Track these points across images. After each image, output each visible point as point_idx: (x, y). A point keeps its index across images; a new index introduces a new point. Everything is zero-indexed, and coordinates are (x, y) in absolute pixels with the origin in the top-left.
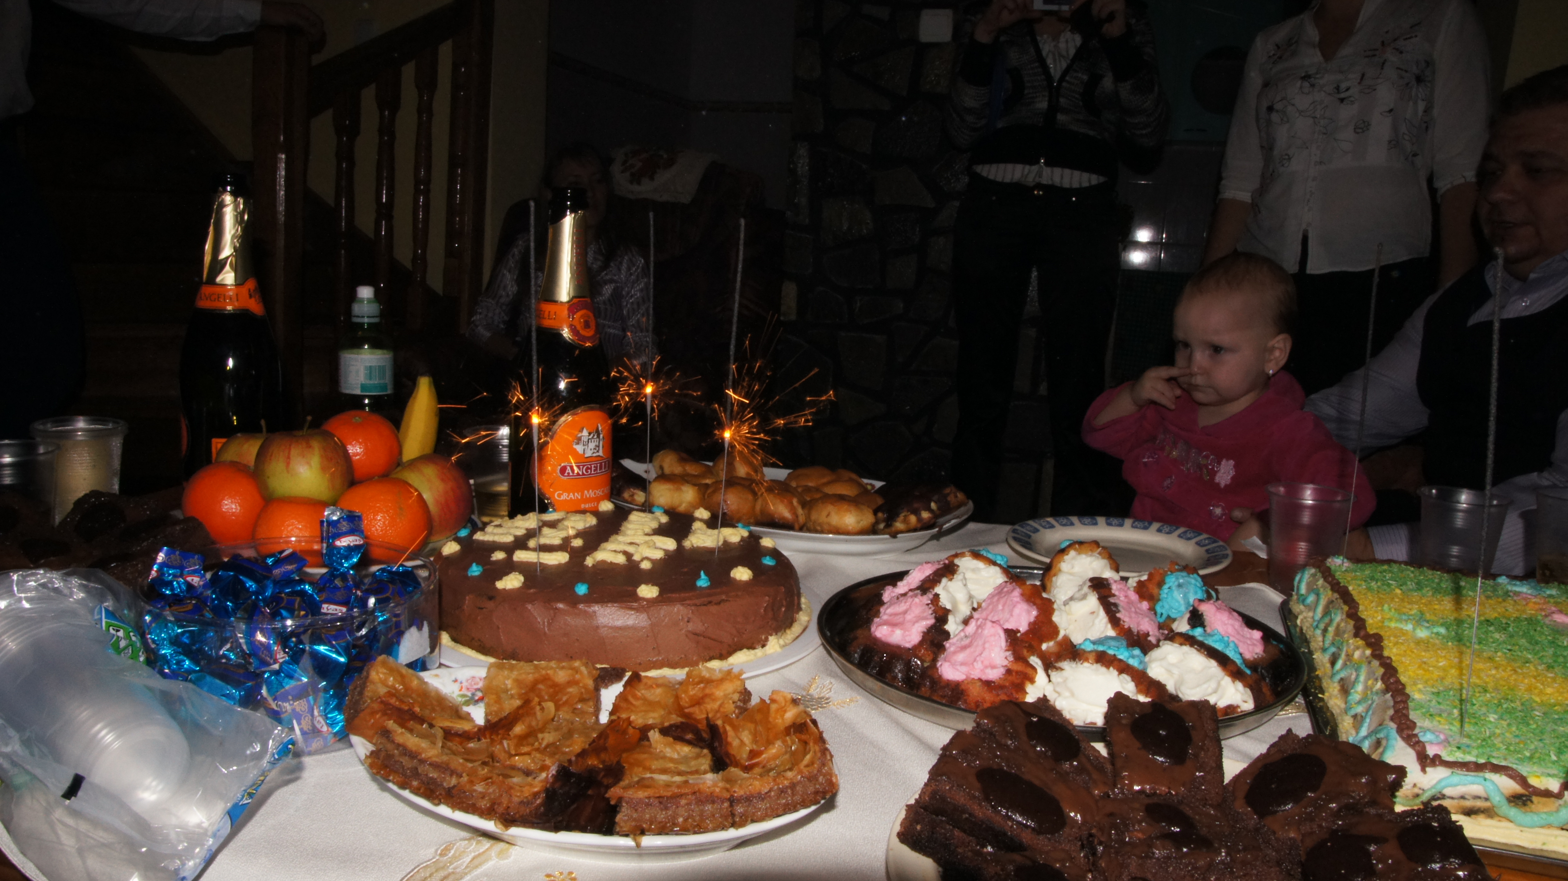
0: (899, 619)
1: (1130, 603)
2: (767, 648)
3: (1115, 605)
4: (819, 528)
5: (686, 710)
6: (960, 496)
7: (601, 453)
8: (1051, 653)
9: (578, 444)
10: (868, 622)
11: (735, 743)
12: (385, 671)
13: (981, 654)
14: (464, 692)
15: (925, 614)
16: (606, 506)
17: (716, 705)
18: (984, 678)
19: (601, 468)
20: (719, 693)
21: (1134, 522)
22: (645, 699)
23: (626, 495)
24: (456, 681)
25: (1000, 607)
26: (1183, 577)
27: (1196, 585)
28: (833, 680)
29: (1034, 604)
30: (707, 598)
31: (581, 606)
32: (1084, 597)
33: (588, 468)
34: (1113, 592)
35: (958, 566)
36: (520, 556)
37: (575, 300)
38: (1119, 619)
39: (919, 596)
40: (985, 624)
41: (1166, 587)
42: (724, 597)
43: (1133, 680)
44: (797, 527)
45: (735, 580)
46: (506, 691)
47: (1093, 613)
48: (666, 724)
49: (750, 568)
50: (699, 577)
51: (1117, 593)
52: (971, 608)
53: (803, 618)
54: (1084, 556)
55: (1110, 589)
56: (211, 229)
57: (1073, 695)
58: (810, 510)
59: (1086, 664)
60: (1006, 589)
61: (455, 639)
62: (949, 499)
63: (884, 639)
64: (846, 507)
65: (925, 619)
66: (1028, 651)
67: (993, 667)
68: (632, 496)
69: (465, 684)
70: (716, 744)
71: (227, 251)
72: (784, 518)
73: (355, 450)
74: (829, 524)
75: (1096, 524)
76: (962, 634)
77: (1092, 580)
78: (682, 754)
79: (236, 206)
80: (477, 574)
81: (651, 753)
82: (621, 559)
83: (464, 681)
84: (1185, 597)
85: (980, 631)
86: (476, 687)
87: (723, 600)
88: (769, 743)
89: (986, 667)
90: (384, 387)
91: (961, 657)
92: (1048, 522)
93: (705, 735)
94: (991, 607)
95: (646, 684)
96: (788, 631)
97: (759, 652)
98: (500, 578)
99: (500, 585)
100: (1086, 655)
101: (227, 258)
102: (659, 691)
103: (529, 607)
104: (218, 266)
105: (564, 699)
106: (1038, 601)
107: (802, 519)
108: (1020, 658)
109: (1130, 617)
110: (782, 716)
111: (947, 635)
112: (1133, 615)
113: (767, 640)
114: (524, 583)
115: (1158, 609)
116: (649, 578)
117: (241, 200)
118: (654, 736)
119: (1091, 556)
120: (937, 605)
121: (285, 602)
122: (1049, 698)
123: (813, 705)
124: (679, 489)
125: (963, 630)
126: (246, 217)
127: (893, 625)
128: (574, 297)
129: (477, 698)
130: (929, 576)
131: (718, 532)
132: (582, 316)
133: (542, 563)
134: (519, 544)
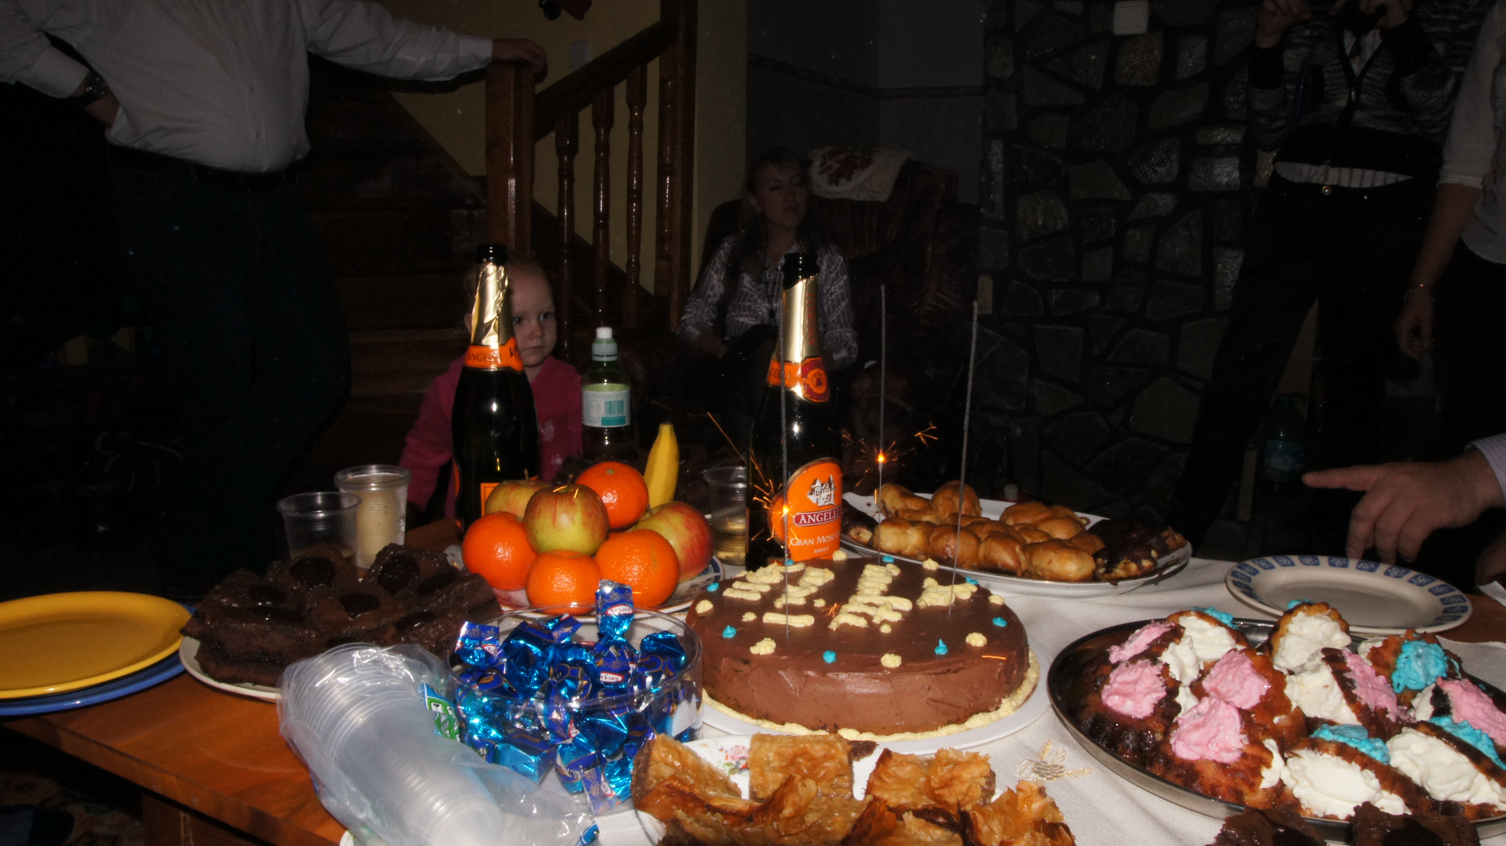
0: (1129, 689)
1: (1366, 678)
2: (1000, 711)
3: (1351, 681)
4: (1040, 573)
5: (937, 792)
6: (1178, 538)
7: (832, 502)
8: (1283, 727)
9: (811, 494)
10: (1098, 688)
11: (985, 829)
12: (665, 749)
13: (1215, 736)
14: (730, 760)
15: (1156, 686)
16: (840, 556)
17: (964, 788)
18: (1219, 760)
19: (832, 515)
20: (966, 776)
21: (1359, 563)
22: (896, 777)
23: (853, 533)
24: (722, 750)
25: (1230, 677)
26: (1422, 647)
28: (1065, 748)
29: (1266, 677)
30: (946, 666)
31: (830, 675)
32: (1316, 670)
33: (820, 516)
34: (1348, 666)
35: (1184, 628)
36: (769, 618)
37: (808, 360)
38: (1355, 696)
39: (1149, 667)
40: (1219, 705)
41: (1402, 657)
42: (961, 665)
43: (1377, 778)
44: (1019, 573)
45: (970, 645)
46: (769, 763)
47: (1327, 686)
48: (919, 807)
49: (984, 634)
50: (938, 644)
51: (1352, 668)
52: (1198, 671)
53: (1031, 675)
54: (1312, 618)
55: (1345, 663)
56: (477, 296)
57: (1311, 784)
58: (1032, 554)
59: (1325, 755)
60: (1235, 659)
61: (712, 696)
62: (1167, 542)
63: (1114, 708)
64: (1067, 555)
65: (1157, 691)
66: (1263, 734)
67: (1229, 750)
68: (858, 534)
69: (730, 753)
70: (968, 831)
71: (491, 315)
72: (1006, 565)
73: (609, 499)
74: (1050, 571)
75: (1318, 564)
76: (1195, 711)
77: (1325, 651)
78: (935, 837)
79: (498, 274)
80: (731, 636)
81: (906, 836)
82: (862, 623)
83: (729, 750)
85: (1214, 711)
86: (740, 755)
87: (961, 668)
88: (1019, 834)
89: (1221, 750)
90: (622, 420)
91: (1195, 736)
92: (1268, 563)
93: (955, 819)
94: (1220, 676)
95: (896, 761)
96: (1019, 691)
97: (993, 715)
98: (754, 644)
99: (754, 650)
100: (1325, 746)
101: (491, 322)
102: (908, 768)
103: (782, 673)
104: (483, 329)
105: (822, 773)
106: (1270, 674)
107: (1024, 566)
108: (1255, 742)
109: (1367, 694)
110: (1029, 806)
111: (1178, 708)
112: (1370, 691)
113: (1000, 702)
114: (776, 649)
115: (1395, 678)
116: (889, 645)
117: (502, 269)
118: (908, 817)
119: (1320, 618)
120: (1168, 676)
121: (569, 672)
122: (1285, 782)
123: (1048, 774)
124: (904, 533)
125: (1196, 707)
126: (506, 283)
127: (1125, 695)
128: (807, 358)
129: (741, 766)
130: (1156, 640)
131: (947, 588)
132: (815, 375)
133: (789, 626)
134: (766, 603)
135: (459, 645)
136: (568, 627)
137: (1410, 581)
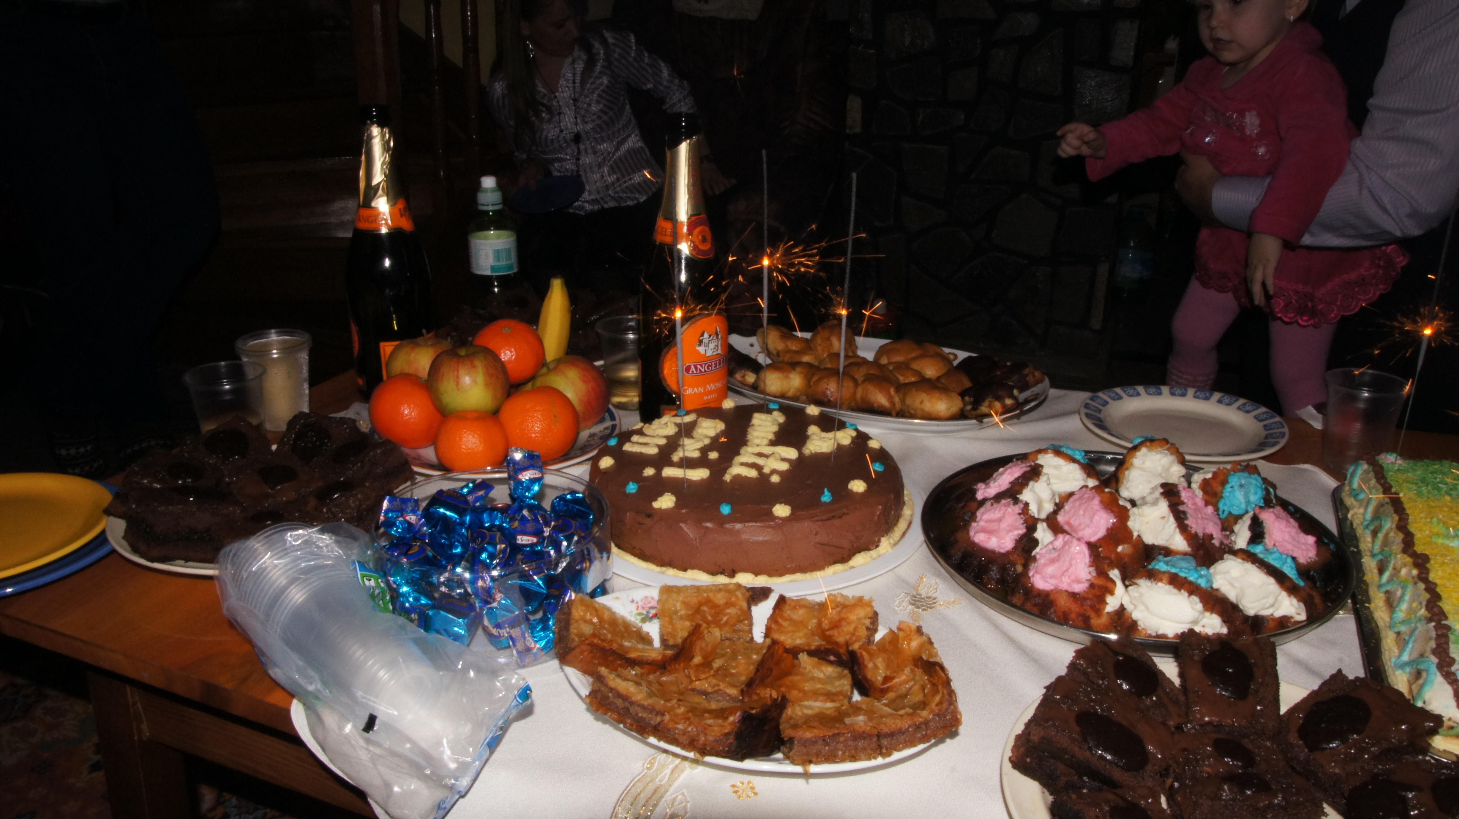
0: (993, 526)
1: (1197, 509)
2: (880, 549)
3: (1184, 513)
4: (912, 412)
5: (827, 633)
6: (1037, 374)
8: (1125, 555)
9: (700, 345)
10: (966, 525)
11: (870, 665)
12: (583, 608)
13: (1067, 570)
14: (641, 610)
15: (1017, 524)
16: (728, 404)
17: (851, 628)
18: (1070, 590)
19: (720, 364)
20: (853, 617)
21: (1196, 392)
22: (790, 620)
23: (738, 376)
24: (633, 601)
25: (1081, 512)
26: (1245, 478)
27: (1256, 485)
28: (938, 581)
29: (1112, 512)
30: (831, 512)
31: (727, 526)
32: (1155, 503)
33: (709, 366)
34: (1182, 499)
35: (1042, 466)
36: (669, 472)
37: (693, 218)
38: (1187, 526)
39: (1012, 506)
40: (1071, 542)
41: (1228, 487)
42: (845, 511)
43: (1201, 601)
44: (894, 413)
45: (852, 491)
46: (676, 612)
47: (1163, 518)
48: (813, 647)
49: (865, 481)
50: (823, 493)
51: (1185, 501)
52: (1053, 504)
53: (907, 512)
54: (1154, 453)
55: (1180, 497)
56: (363, 158)
57: (1147, 609)
58: (905, 395)
59: (1160, 584)
60: (1086, 496)
61: (619, 547)
62: (1028, 379)
63: (981, 544)
64: (937, 395)
65: (1017, 529)
66: (1109, 566)
67: (1079, 581)
68: (743, 377)
69: (640, 604)
70: (855, 668)
71: (378, 177)
72: (882, 406)
73: (507, 355)
74: (922, 410)
75: (1160, 394)
76: (1051, 546)
77: (1163, 485)
78: (827, 674)
79: (383, 136)
80: (633, 491)
81: (802, 674)
82: (753, 473)
83: (639, 600)
84: (1246, 496)
85: (1067, 547)
86: (649, 605)
87: (844, 514)
88: (900, 669)
89: (1073, 581)
90: (511, 267)
91: (1050, 570)
92: (1117, 394)
93: (844, 657)
94: (1073, 511)
95: (790, 605)
96: (896, 529)
97: (873, 553)
98: (655, 500)
99: (656, 505)
100: (1159, 577)
101: (379, 183)
102: (802, 612)
103: (683, 525)
104: (372, 192)
105: (725, 619)
106: (1115, 509)
107: (898, 406)
108: (1102, 573)
109: (1197, 523)
110: (909, 644)
111: (1035, 543)
112: (1200, 521)
113: (879, 541)
114: (676, 503)
115: (1221, 505)
116: (779, 494)
117: (386, 130)
118: (803, 657)
119: (1161, 453)
120: (1027, 514)
121: (488, 537)
122: (1125, 606)
123: (923, 606)
124: (787, 377)
125: (1051, 543)
126: (392, 144)
127: (990, 532)
128: (692, 216)
129: (651, 615)
130: (1017, 479)
131: (830, 435)
132: (700, 232)
133: (687, 479)
134: (664, 458)
135: (382, 518)
136: (480, 490)
137: (1239, 408)
